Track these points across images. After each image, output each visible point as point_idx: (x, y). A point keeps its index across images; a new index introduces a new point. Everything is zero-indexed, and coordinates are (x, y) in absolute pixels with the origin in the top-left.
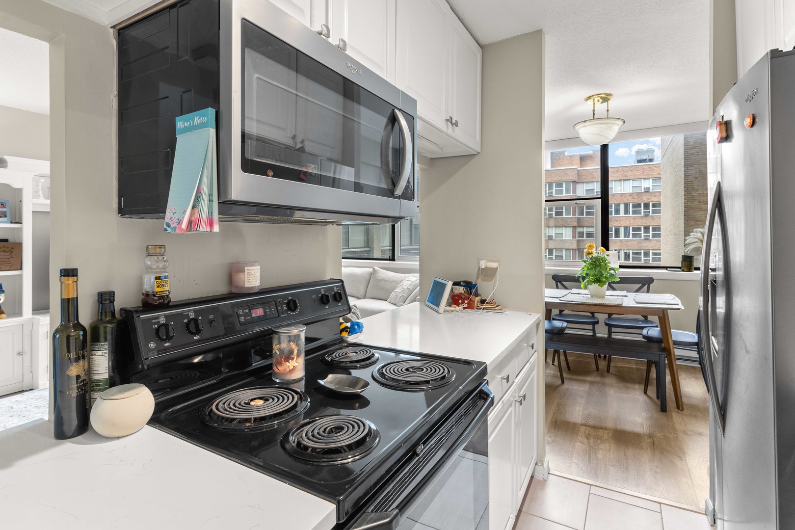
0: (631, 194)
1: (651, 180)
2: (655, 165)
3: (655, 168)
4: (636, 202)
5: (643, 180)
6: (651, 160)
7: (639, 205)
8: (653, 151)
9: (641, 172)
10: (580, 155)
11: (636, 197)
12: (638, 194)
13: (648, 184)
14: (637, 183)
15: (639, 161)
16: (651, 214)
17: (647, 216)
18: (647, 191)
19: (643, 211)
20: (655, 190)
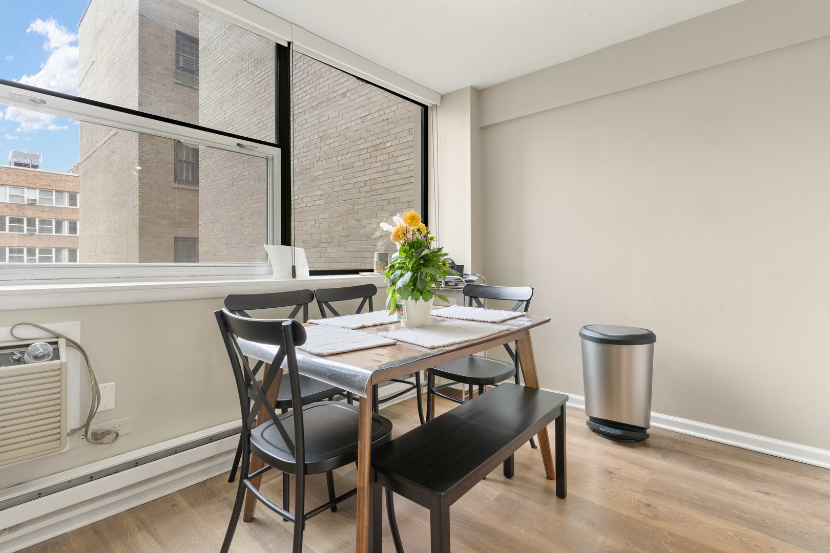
0: (7, 205)
1: (38, 191)
2: (43, 174)
3: (44, 178)
4: (16, 214)
5: (26, 189)
6: (35, 167)
7: (20, 221)
8: (37, 157)
9: (22, 178)
11: (17, 210)
12: (20, 206)
13: (35, 195)
14: (17, 192)
15: (17, 164)
16: (37, 233)
17: (31, 235)
18: (32, 203)
19: (25, 228)
20: (44, 204)
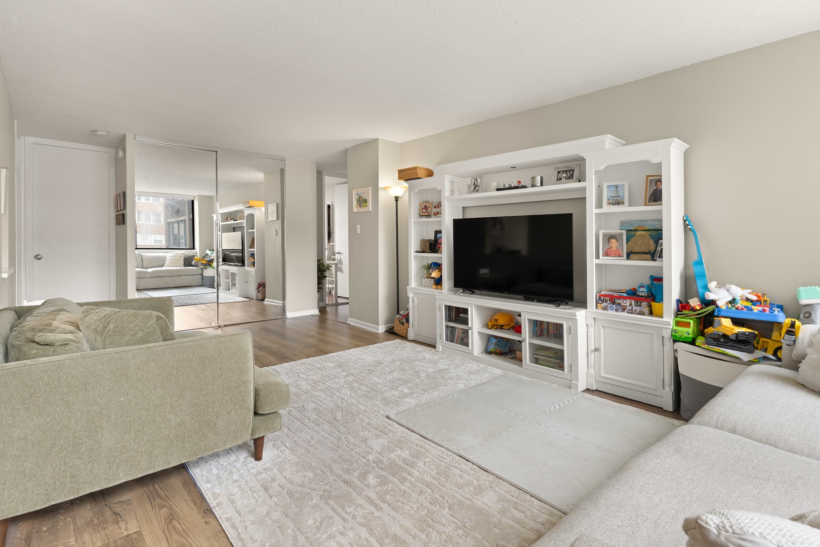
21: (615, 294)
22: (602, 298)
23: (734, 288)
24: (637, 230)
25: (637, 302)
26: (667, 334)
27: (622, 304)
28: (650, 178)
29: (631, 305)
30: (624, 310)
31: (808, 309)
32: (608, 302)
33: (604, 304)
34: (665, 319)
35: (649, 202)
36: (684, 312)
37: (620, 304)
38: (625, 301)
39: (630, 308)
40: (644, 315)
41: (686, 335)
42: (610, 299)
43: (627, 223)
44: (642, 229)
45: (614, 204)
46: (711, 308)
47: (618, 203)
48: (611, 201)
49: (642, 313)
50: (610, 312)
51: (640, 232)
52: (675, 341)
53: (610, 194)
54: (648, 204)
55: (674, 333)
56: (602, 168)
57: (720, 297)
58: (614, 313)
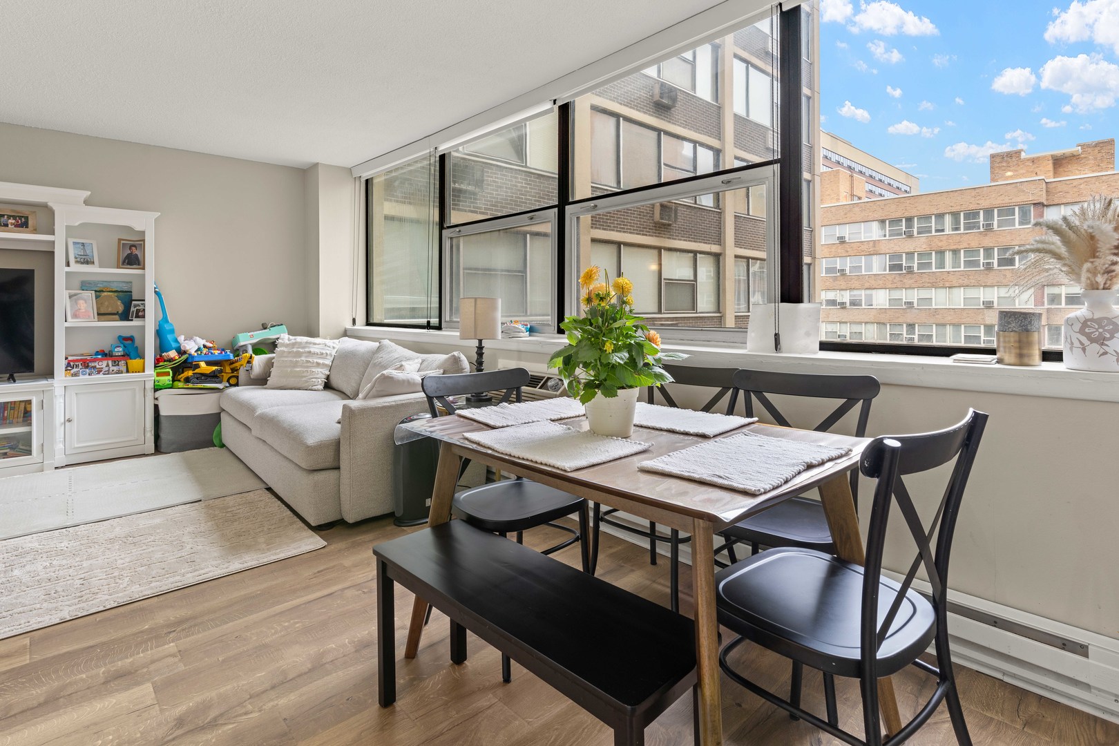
10: (1052, 156)
21: (89, 358)
22: (72, 364)
23: (198, 339)
24: (103, 291)
25: (115, 362)
26: (150, 385)
27: (98, 367)
28: (122, 242)
29: (108, 365)
30: (99, 372)
31: (244, 348)
32: (80, 367)
33: (75, 370)
34: (146, 373)
35: (123, 264)
36: (161, 364)
37: (94, 367)
38: (100, 363)
39: (107, 369)
40: (122, 373)
41: (168, 382)
42: (81, 363)
43: (90, 283)
44: (108, 290)
45: (82, 263)
46: (184, 357)
47: (87, 261)
48: (78, 259)
49: (119, 372)
50: (81, 377)
51: (106, 294)
52: (156, 390)
53: (76, 252)
54: (121, 266)
55: (156, 383)
56: (77, 224)
57: (191, 347)
58: (87, 377)
